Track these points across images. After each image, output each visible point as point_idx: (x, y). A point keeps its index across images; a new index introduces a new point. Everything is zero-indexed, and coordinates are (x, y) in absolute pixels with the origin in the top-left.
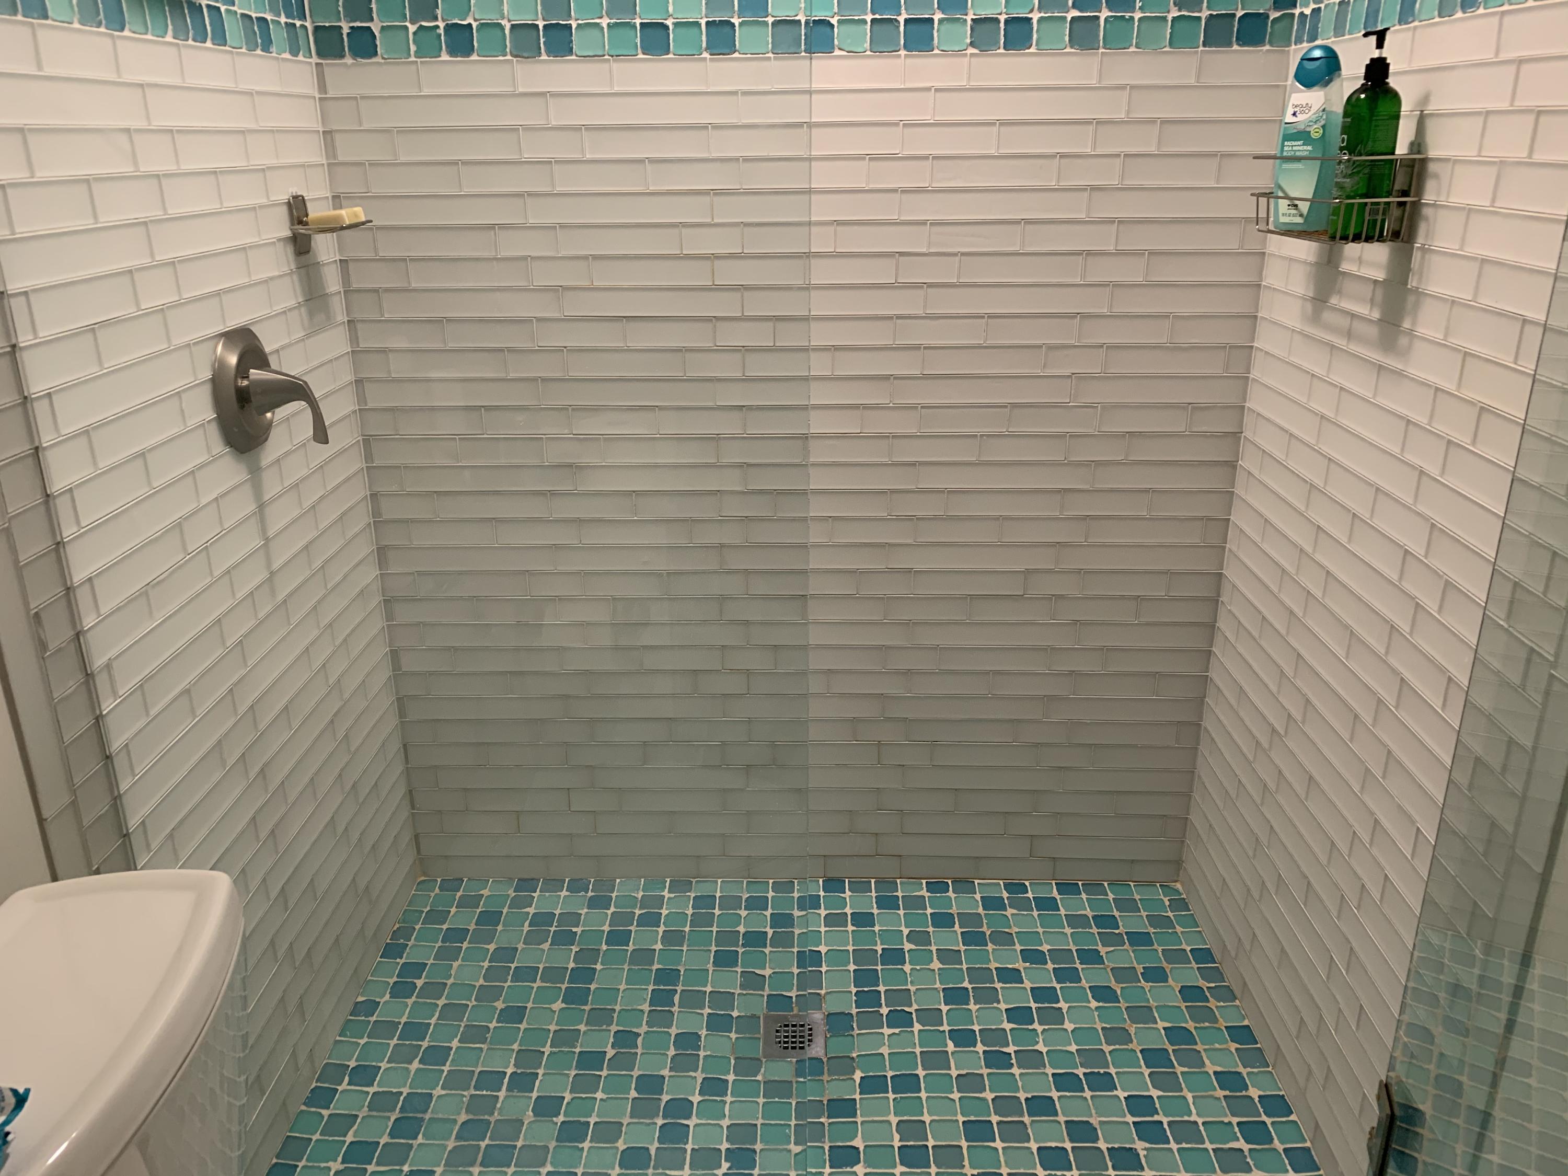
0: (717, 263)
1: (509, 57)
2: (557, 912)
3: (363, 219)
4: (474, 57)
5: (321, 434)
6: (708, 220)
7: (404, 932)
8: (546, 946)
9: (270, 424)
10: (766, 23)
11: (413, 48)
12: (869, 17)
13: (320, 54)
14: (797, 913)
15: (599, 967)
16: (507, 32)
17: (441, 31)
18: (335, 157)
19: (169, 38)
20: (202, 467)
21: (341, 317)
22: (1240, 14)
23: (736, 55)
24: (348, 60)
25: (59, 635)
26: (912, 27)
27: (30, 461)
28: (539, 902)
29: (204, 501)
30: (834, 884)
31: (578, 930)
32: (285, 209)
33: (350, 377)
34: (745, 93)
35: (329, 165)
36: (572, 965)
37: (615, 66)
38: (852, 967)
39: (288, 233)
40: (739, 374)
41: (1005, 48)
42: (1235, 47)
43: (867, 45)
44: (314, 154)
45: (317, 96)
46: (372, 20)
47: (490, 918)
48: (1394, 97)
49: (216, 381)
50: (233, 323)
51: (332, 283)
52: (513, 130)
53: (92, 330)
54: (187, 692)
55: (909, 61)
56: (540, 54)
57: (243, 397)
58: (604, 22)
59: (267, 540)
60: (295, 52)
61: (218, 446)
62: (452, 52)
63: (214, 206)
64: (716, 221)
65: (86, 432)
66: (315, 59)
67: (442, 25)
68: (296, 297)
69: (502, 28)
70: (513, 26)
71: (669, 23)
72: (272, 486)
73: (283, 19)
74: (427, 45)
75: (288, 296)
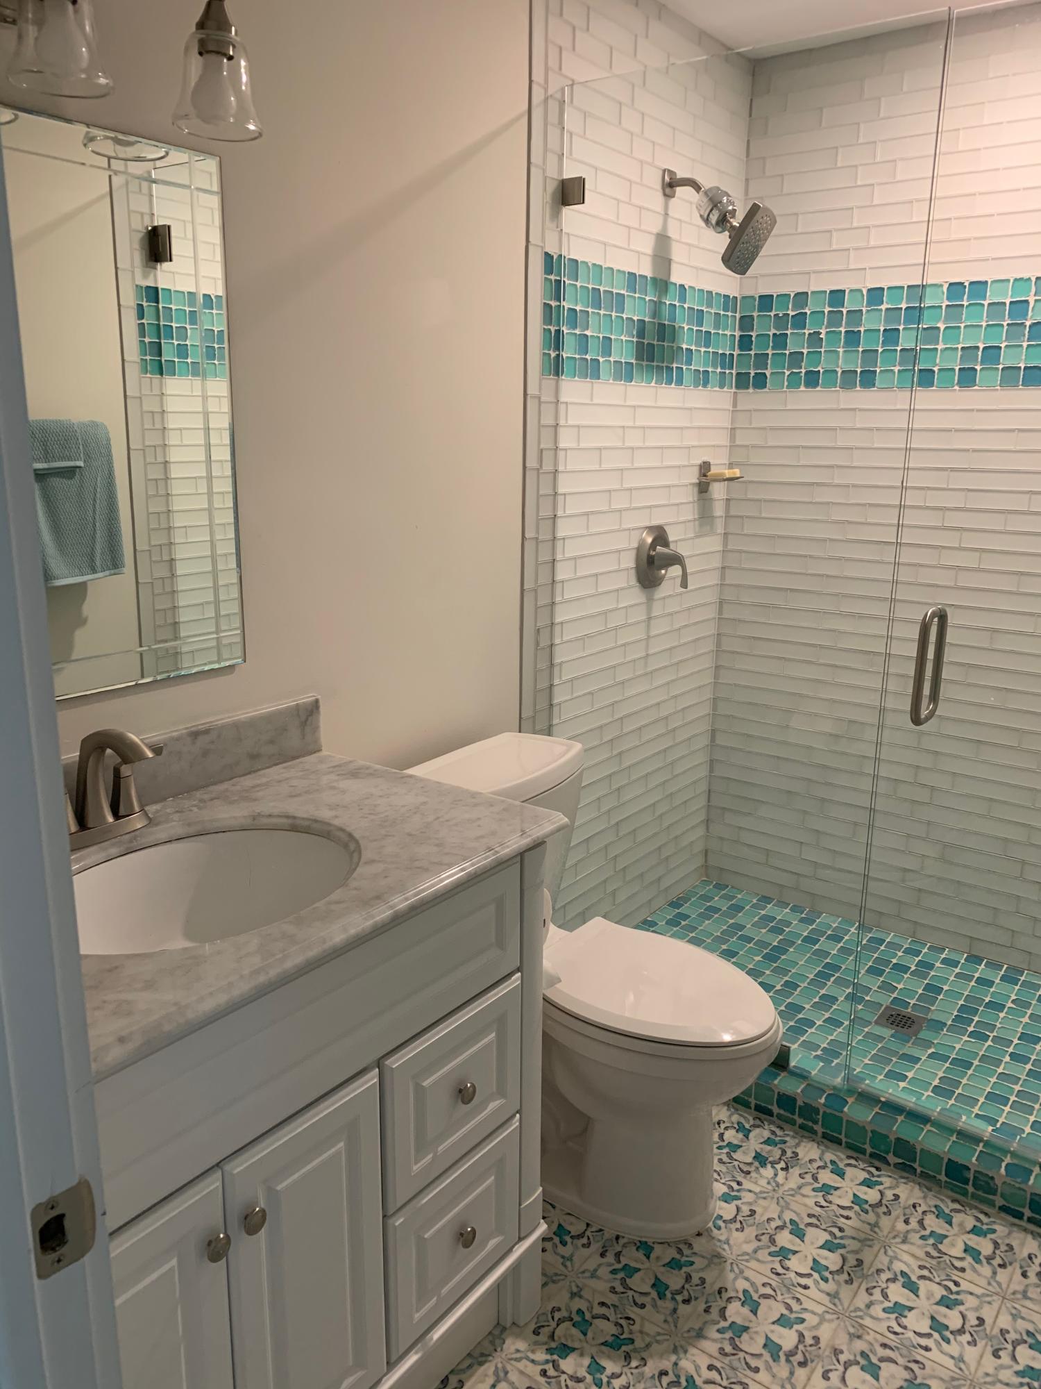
0: (948, 513)
1: (838, 389)
2: (778, 918)
3: (738, 475)
4: (819, 388)
6: (945, 486)
7: (686, 900)
8: (764, 931)
9: (662, 578)
10: (998, 369)
11: (786, 383)
13: (737, 387)
14: (938, 964)
15: (791, 950)
16: (839, 374)
17: (803, 375)
18: (734, 442)
19: (653, 384)
20: (622, 589)
21: (720, 530)
23: (976, 388)
24: (751, 390)
25: (544, 642)
27: (551, 564)
28: (769, 909)
29: (620, 606)
30: (975, 959)
31: (787, 930)
32: (698, 468)
33: (719, 565)
34: (978, 410)
35: (730, 446)
36: (775, 944)
37: (899, 394)
38: (961, 1002)
39: (697, 481)
40: (952, 584)
44: (723, 440)
45: (731, 409)
46: (767, 369)
47: (738, 908)
49: (638, 550)
50: (655, 523)
51: (719, 510)
52: (834, 429)
53: (587, 514)
54: (591, 693)
56: (856, 387)
57: (652, 559)
58: (896, 369)
59: (649, 637)
60: (722, 386)
61: (633, 581)
62: (807, 385)
63: (659, 464)
64: (950, 487)
65: (575, 558)
66: (734, 390)
67: (803, 371)
68: (694, 514)
69: (836, 372)
70: (843, 372)
71: (936, 369)
72: (657, 610)
73: (719, 370)
74: (794, 382)
75: (689, 513)
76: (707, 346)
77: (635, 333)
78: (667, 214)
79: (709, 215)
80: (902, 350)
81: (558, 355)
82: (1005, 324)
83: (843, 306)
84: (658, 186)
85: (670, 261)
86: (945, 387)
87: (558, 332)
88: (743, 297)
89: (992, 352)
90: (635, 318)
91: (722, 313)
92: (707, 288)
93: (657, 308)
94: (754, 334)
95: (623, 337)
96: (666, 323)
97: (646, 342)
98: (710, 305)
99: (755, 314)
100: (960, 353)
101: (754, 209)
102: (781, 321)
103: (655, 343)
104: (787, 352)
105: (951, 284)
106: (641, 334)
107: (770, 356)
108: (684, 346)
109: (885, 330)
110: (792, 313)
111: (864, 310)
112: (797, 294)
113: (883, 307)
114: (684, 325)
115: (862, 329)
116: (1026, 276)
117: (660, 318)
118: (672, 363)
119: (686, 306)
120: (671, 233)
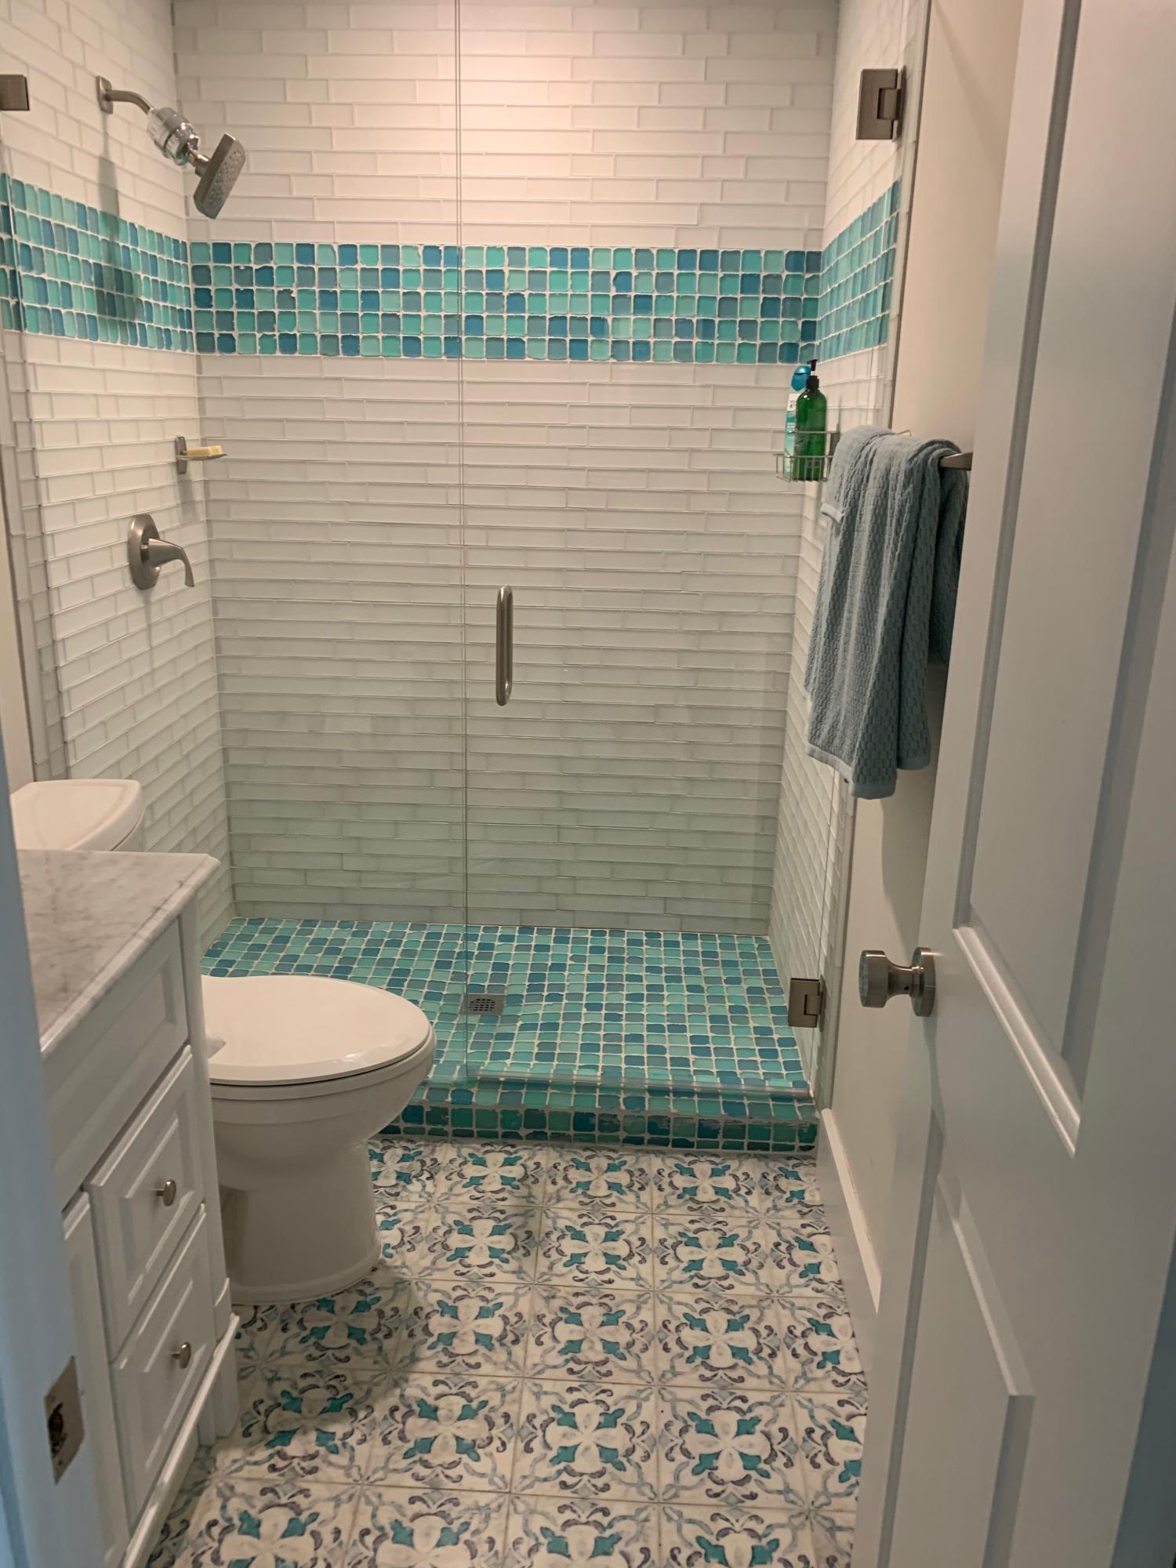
0: (449, 490)
1: (319, 355)
2: (330, 938)
3: (221, 453)
4: (297, 354)
5: (190, 581)
6: (444, 461)
7: (224, 945)
8: (320, 955)
9: (157, 575)
10: (482, 339)
11: (258, 348)
12: (547, 338)
13: (199, 350)
14: (497, 943)
15: (355, 966)
16: (318, 339)
17: (277, 338)
18: (205, 413)
19: (118, 344)
20: (120, 592)
21: (203, 518)
22: (780, 343)
23: (463, 358)
24: (217, 354)
25: (48, 667)
26: (574, 345)
27: (42, 567)
28: (317, 932)
29: (120, 613)
30: (526, 930)
31: (343, 948)
32: (172, 446)
33: (208, 557)
34: (468, 383)
35: (201, 419)
36: (336, 965)
37: (386, 362)
38: (529, 972)
39: (173, 460)
41: (634, 359)
42: (779, 363)
43: (546, 355)
44: (191, 411)
45: (196, 376)
46: (233, 329)
47: (283, 940)
48: (823, 399)
49: (129, 543)
50: (141, 511)
51: (198, 495)
52: (320, 400)
53: (72, 503)
54: (103, 723)
55: (573, 366)
56: (339, 354)
57: (145, 555)
58: (380, 335)
59: (152, 648)
60: (184, 349)
61: (129, 583)
62: (283, 351)
63: (134, 441)
65: (67, 558)
66: (196, 353)
67: (277, 334)
68: (176, 500)
69: (314, 336)
70: (323, 336)
71: (421, 337)
72: (156, 616)
73: (179, 329)
74: (268, 346)
75: (172, 499)
76: (165, 299)
77: (93, 279)
78: (106, 135)
79: (166, 142)
80: (383, 315)
81: (18, 303)
82: (484, 293)
83: (313, 263)
84: (93, 97)
85: (116, 192)
86: (433, 356)
87: (13, 273)
88: (193, 244)
89: (475, 321)
90: (91, 261)
91: (174, 260)
92: (157, 230)
93: (111, 247)
94: (212, 288)
95: (81, 284)
96: (122, 269)
97: (105, 291)
98: (161, 251)
99: (211, 265)
100: (443, 321)
101: (226, 141)
102: (243, 274)
103: (115, 293)
104: (255, 312)
105: (426, 247)
106: (99, 282)
107: (235, 316)
108: (144, 299)
109: (363, 292)
110: (255, 267)
111: (338, 268)
112: (259, 245)
113: (358, 266)
114: (140, 273)
115: (338, 290)
116: (498, 245)
117: (115, 263)
118: (134, 318)
119: (139, 249)
120: (115, 158)
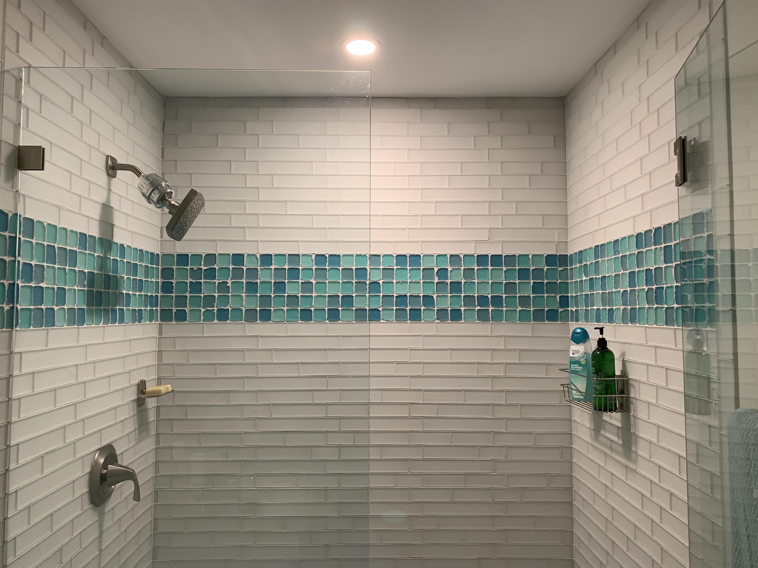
0: (329, 407)
1: (243, 322)
3: (171, 390)
4: (228, 321)
5: (137, 496)
6: (326, 388)
9: (112, 493)
10: (353, 310)
11: (202, 318)
12: (395, 308)
13: (161, 320)
16: (244, 312)
17: (216, 311)
18: (161, 361)
19: (101, 325)
22: (546, 309)
23: (340, 322)
24: (174, 322)
26: (412, 312)
29: (75, 535)
32: (136, 387)
33: (154, 461)
34: (343, 336)
35: (158, 365)
37: (289, 325)
39: (135, 397)
40: (337, 458)
41: (451, 320)
42: (546, 322)
43: (394, 318)
44: (152, 360)
45: (158, 336)
46: (186, 307)
48: (611, 353)
49: (91, 473)
50: (104, 443)
51: (152, 417)
52: (243, 351)
53: (42, 457)
55: (411, 324)
56: (257, 321)
57: (103, 478)
58: (285, 309)
59: (101, 551)
60: (151, 320)
61: (87, 505)
62: (219, 319)
63: (106, 391)
64: (329, 388)
65: (29, 507)
66: (159, 322)
67: (216, 309)
68: (135, 426)
69: (242, 310)
70: (246, 310)
71: (312, 309)
72: (108, 523)
73: (149, 308)
74: (209, 316)
75: (131, 426)
76: (140, 291)
77: (86, 283)
78: (109, 190)
79: (150, 194)
80: (287, 296)
81: (12, 308)
82: (354, 282)
83: (243, 265)
84: (103, 167)
85: (112, 225)
86: (322, 321)
87: (12, 285)
88: (163, 255)
89: (348, 299)
90: (86, 271)
91: (150, 265)
92: (139, 247)
93: (103, 261)
94: (174, 281)
95: (75, 287)
96: (111, 274)
97: (95, 290)
98: (141, 260)
99: (175, 267)
100: (327, 299)
101: (193, 193)
102: (196, 273)
103: (102, 290)
104: (202, 295)
105: (317, 255)
106: (91, 283)
107: (188, 298)
108: (124, 292)
109: (275, 282)
110: (204, 268)
111: (259, 268)
112: (208, 255)
113: (273, 267)
114: (124, 276)
115: (258, 281)
116: (363, 253)
117: (105, 271)
118: (116, 306)
119: (125, 260)
120: (114, 204)
